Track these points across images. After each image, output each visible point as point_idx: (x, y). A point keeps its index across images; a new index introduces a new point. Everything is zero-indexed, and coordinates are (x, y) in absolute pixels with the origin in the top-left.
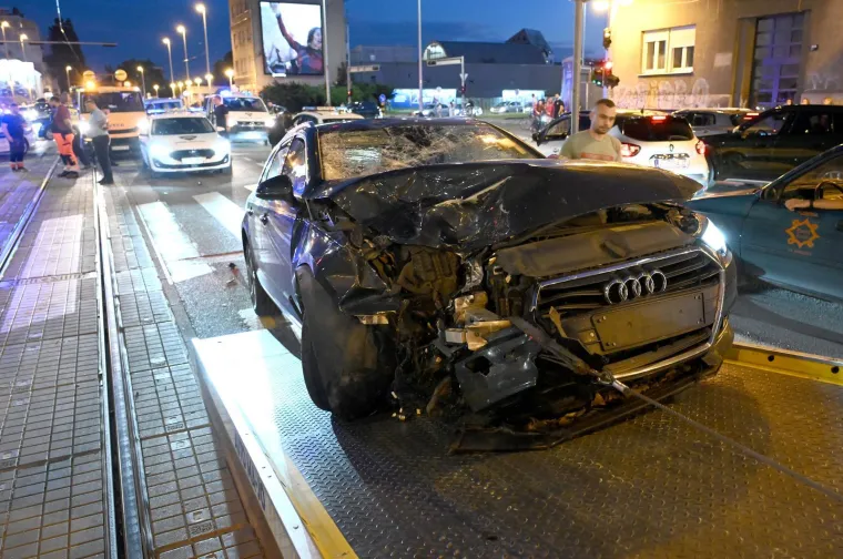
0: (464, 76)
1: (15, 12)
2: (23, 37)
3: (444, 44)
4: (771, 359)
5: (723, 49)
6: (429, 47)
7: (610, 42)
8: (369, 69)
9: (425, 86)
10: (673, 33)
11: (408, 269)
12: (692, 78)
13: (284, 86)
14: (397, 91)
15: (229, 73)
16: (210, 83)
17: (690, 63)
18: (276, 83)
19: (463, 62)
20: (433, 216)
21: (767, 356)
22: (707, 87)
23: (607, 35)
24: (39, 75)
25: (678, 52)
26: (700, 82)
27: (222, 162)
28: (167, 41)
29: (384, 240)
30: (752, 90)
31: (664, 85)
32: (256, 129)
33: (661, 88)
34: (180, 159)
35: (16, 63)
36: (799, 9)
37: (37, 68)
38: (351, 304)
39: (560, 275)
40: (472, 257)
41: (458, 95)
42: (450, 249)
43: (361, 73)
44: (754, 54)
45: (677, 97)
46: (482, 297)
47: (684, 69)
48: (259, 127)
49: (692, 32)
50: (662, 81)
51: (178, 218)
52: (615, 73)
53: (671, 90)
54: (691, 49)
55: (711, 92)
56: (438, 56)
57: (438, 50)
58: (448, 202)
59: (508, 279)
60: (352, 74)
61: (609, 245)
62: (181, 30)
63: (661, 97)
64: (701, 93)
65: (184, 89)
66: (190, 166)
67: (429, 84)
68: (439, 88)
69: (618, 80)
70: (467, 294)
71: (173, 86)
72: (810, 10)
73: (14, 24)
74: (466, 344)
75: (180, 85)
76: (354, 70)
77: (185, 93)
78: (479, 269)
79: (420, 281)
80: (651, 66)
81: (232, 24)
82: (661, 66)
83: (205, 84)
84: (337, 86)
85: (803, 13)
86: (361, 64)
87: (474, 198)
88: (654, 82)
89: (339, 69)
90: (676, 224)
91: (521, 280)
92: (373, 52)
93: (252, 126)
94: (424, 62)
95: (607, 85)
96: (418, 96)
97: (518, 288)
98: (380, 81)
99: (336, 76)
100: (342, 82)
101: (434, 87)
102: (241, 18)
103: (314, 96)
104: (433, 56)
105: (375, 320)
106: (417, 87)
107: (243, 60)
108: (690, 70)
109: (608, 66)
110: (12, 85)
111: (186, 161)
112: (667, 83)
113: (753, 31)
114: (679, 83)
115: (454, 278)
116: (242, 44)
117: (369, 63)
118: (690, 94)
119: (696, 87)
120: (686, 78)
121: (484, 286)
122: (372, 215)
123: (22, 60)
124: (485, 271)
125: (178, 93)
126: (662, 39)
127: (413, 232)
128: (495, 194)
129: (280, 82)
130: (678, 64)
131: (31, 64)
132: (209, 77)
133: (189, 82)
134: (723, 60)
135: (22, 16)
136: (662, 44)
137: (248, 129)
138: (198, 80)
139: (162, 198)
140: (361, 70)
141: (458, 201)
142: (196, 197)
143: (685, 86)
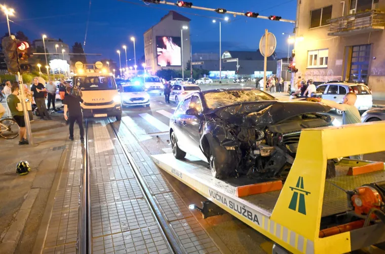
0: (238, 66)
1: (60, 40)
2: (63, 51)
3: (230, 52)
4: (357, 163)
5: (339, 58)
6: (224, 53)
7: (294, 55)
8: (200, 63)
9: (222, 70)
10: (320, 51)
11: (240, 134)
12: (327, 69)
13: (165, 70)
14: (211, 72)
15: (144, 65)
16: (136, 69)
17: (326, 63)
18: (162, 69)
19: (238, 61)
20: (248, 118)
21: (356, 162)
22: (333, 73)
23: (293, 53)
24: (69, 65)
25: (322, 59)
26: (330, 71)
27: (147, 102)
28: (118, 52)
29: (232, 125)
30: (350, 74)
31: (316, 72)
32: (157, 89)
33: (315, 73)
34: (132, 101)
35: (60, 61)
36: (369, 43)
37: (68, 63)
38: (224, 143)
39: (289, 133)
40: (261, 129)
41: (236, 74)
42: (253, 128)
43: (196, 65)
44: (351, 60)
45: (321, 77)
46: (264, 141)
47: (324, 66)
48: (158, 88)
49: (327, 51)
50: (315, 70)
51: (136, 121)
52: (296, 68)
53: (318, 74)
54: (327, 58)
55: (334, 75)
56: (228, 57)
57: (228, 55)
58: (252, 114)
59: (272, 135)
60: (193, 65)
61: (303, 124)
62: (125, 47)
63: (315, 77)
64: (330, 75)
65: (125, 71)
66: (136, 104)
67: (224, 69)
68: (228, 71)
69: (297, 70)
70: (260, 140)
71: (121, 70)
72: (373, 44)
73: (60, 45)
74: (260, 154)
75: (124, 69)
76: (193, 64)
77: (126, 73)
78: (263, 133)
79: (244, 137)
80: (311, 64)
81: (145, 45)
82: (315, 64)
83: (134, 69)
84: (186, 70)
85: (370, 44)
86: (196, 61)
87: (260, 112)
88: (312, 71)
89: (187, 63)
90: (325, 119)
91: (277, 134)
92: (201, 56)
93: (156, 88)
94: (222, 60)
95: (293, 72)
96: (219, 75)
97: (276, 137)
98: (204, 68)
99: (186, 66)
100: (188, 68)
101: (226, 70)
102: (149, 43)
103: (178, 74)
104: (226, 57)
105: (231, 148)
106: (219, 70)
107: (149, 60)
108: (326, 66)
109: (294, 64)
110: (59, 70)
111: (135, 102)
112: (317, 71)
113: (351, 51)
114: (322, 71)
115: (254, 136)
116: (149, 53)
117: (199, 61)
118: (326, 75)
119: (329, 73)
120: (325, 69)
121: (265, 138)
122: (227, 118)
123: (62, 59)
124: (265, 133)
125: (123, 72)
126: (316, 54)
127: (242, 122)
128: (267, 110)
129: (164, 69)
130: (322, 64)
131: (66, 62)
132: (136, 66)
133: (127, 68)
134: (339, 62)
135: (62, 42)
136: (316, 56)
137: (154, 89)
138: (131, 68)
139: (128, 115)
140: (196, 64)
141: (256, 113)
142: (140, 115)
143: (324, 73)
